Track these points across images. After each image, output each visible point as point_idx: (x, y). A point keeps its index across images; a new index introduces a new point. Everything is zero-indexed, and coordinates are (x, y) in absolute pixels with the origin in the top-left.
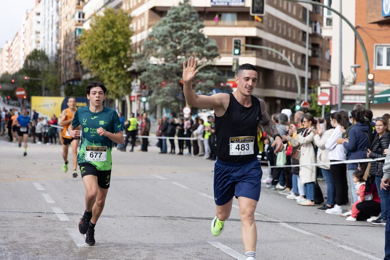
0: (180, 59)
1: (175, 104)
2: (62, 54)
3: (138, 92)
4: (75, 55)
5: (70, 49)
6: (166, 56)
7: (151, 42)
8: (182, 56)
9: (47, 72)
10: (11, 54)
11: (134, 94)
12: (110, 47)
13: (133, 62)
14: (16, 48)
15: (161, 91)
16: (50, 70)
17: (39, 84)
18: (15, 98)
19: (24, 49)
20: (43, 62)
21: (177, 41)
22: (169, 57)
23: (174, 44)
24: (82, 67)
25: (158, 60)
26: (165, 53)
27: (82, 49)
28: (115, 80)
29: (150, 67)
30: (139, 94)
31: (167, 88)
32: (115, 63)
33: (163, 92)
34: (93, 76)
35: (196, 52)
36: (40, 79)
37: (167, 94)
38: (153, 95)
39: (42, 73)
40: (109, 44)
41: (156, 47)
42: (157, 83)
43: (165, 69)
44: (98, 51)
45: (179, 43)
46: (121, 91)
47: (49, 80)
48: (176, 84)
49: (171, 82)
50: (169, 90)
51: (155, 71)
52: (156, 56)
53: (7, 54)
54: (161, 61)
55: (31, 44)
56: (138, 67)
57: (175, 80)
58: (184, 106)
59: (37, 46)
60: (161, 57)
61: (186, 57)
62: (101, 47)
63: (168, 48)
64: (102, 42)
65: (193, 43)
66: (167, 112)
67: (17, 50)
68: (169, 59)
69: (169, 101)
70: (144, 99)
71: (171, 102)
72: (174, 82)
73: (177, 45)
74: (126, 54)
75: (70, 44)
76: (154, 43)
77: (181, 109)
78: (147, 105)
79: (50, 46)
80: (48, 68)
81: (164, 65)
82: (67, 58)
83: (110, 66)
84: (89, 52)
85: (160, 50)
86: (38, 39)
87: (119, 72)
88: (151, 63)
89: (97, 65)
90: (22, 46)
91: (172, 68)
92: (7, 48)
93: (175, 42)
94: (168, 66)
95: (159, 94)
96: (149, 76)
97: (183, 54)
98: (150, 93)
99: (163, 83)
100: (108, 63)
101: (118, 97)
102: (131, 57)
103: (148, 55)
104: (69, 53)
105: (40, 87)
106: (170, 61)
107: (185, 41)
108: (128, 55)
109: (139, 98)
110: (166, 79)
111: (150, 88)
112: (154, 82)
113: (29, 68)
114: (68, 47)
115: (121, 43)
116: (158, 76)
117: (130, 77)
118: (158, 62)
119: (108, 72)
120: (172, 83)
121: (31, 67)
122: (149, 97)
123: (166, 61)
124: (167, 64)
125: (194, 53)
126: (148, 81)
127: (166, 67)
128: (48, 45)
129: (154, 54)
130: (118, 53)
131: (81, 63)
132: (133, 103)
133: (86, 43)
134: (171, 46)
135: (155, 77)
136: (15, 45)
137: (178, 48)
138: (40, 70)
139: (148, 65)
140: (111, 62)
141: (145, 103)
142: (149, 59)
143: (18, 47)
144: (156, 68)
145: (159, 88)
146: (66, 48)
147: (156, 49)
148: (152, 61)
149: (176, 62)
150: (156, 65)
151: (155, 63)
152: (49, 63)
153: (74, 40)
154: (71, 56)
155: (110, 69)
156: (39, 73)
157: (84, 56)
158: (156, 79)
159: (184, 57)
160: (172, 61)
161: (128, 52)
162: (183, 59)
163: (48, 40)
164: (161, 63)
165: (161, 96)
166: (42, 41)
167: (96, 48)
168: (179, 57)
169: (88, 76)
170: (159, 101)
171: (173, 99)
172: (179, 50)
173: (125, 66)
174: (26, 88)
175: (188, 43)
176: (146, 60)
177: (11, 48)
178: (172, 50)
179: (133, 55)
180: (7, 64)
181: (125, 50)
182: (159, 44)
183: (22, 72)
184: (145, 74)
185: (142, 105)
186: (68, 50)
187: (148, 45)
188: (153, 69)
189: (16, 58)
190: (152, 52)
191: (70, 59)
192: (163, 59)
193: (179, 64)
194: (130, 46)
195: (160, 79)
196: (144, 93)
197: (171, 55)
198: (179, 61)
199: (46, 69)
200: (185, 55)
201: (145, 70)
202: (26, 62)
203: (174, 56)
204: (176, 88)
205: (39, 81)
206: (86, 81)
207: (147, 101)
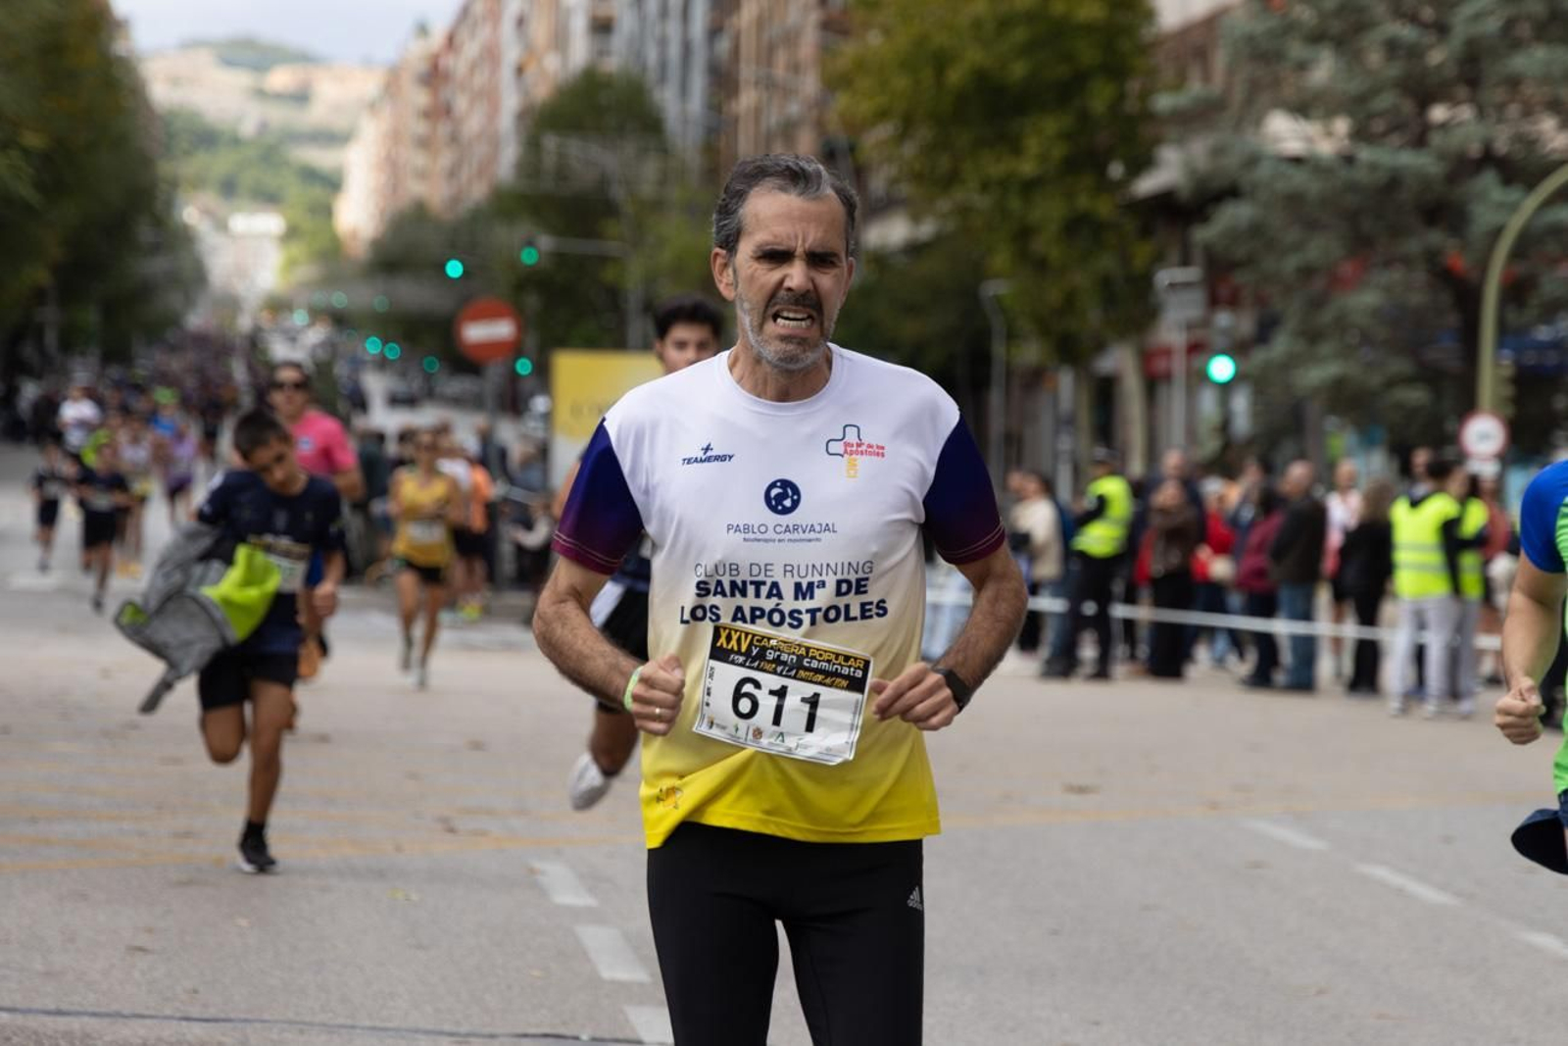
0: (1444, 126)
1: (1416, 396)
2: (747, 100)
3: (1190, 326)
4: (821, 103)
5: (795, 68)
6: (1356, 105)
7: (1272, 22)
8: (1454, 102)
9: (657, 205)
10: (446, 93)
11: (1170, 332)
12: (1027, 49)
13: (1158, 141)
14: (473, 67)
15: (1327, 316)
16: (675, 194)
17: (609, 274)
18: (465, 363)
19: (520, 70)
20: (630, 148)
21: (1428, 13)
22: (1380, 114)
23: (1406, 32)
24: (860, 174)
25: (1312, 128)
26: (1355, 86)
27: (861, 65)
28: (1055, 253)
29: (1264, 171)
30: (1199, 334)
31: (1364, 300)
32: (1059, 151)
33: (1341, 324)
34: (927, 229)
35: (1546, 79)
36: (611, 247)
37: (1366, 339)
38: (1281, 345)
39: (628, 208)
40: (1020, 35)
41: (1296, 49)
42: (1307, 272)
43: (1353, 187)
44: (955, 76)
45: (1441, 29)
46: (1093, 316)
47: (666, 257)
48: (1420, 276)
49: (1388, 264)
50: (1376, 313)
51: (1294, 201)
52: (1302, 109)
53: (421, 98)
54: (1329, 134)
55: (560, 40)
56: (1191, 171)
57: (1413, 246)
58: (1468, 406)
59: (602, 53)
60: (1329, 114)
61: (1481, 113)
62: (974, 56)
63: (1375, 58)
64: (977, 24)
65: (1525, 30)
66: (1368, 442)
67: (480, 79)
68: (1379, 126)
69: (1375, 380)
70: (1222, 368)
71: (1391, 383)
72: (1406, 261)
73: (1429, 38)
74: (1121, 97)
75: (791, 39)
76: (1289, 28)
77: (1450, 426)
78: (1241, 403)
79: (674, 51)
80: (663, 181)
81: (1349, 160)
82: (773, 119)
83: (1027, 167)
84: (901, 83)
85: (1324, 70)
86: (602, 12)
87: (1083, 202)
88: (1271, 149)
89: (944, 163)
90: (511, 54)
91: (1394, 182)
92: (422, 67)
93: (1413, 19)
94: (1373, 167)
95: (1312, 336)
96: (1256, 230)
97: (1462, 91)
98: (1264, 332)
99: (1347, 269)
100: (1016, 148)
101: (1072, 350)
102: (1148, 116)
103: (1249, 101)
104: (788, 93)
105: (614, 296)
106: (1385, 134)
107: (1477, 17)
108: (1131, 106)
109: (1197, 362)
110: (1360, 245)
111: (1261, 301)
112: (1291, 263)
113: (548, 185)
114: (781, 58)
115: (1089, 29)
116: (1312, 225)
117: (1146, 232)
118: (1309, 140)
119: (1015, 204)
120: (1396, 275)
121: (562, 173)
122: (1259, 356)
123: (1360, 134)
124: (1365, 154)
125: (1528, 90)
126: (1250, 262)
127: (1361, 175)
128: (663, 42)
129: (1288, 92)
130: (1068, 91)
131: (852, 149)
132: (1162, 392)
133: (887, 32)
134: (1392, 47)
135: (1292, 235)
136: (471, 49)
137: (1436, 57)
138: (618, 193)
139: (1253, 160)
140: (1033, 145)
141: (1226, 389)
142: (1258, 122)
143: (491, 55)
144: (1299, 178)
145: (1317, 303)
146: (770, 63)
147: (1302, 67)
148: (1277, 140)
149: (1420, 141)
150: (1297, 161)
151: (1293, 146)
152: (664, 151)
153: (814, 17)
154: (794, 109)
155: (1029, 187)
156: (610, 209)
157: (866, 107)
158: (1298, 247)
159: (1466, 113)
160: (1396, 139)
161: (1134, 86)
162: (1460, 124)
163: (664, 13)
164: (1326, 148)
165: (1326, 348)
166: (626, 22)
167: (941, 62)
168: (1438, 113)
169: (891, 232)
170: (1317, 374)
171: (1400, 366)
172: (1440, 67)
173: (1116, 170)
174: (532, 301)
175: (1492, 25)
176: (1238, 126)
177: (448, 62)
178: (1395, 70)
179: (1164, 102)
180: (419, 159)
181: (1116, 69)
182: (1316, 38)
183: (507, 205)
184: (1234, 215)
185: (1208, 403)
186: (780, 71)
187: (1250, 39)
188: (1281, 186)
189: (473, 123)
190: (1276, 83)
191: (788, 130)
192: (1342, 125)
193: (1442, 156)
194: (1145, 49)
195: (1322, 248)
196: (1225, 332)
197: (1385, 101)
198: (1436, 139)
199: (647, 189)
200: (1472, 100)
201: (1232, 192)
202: (532, 144)
203: (1408, 107)
204: (1417, 298)
205: (603, 260)
206: (880, 260)
207: (1239, 378)
